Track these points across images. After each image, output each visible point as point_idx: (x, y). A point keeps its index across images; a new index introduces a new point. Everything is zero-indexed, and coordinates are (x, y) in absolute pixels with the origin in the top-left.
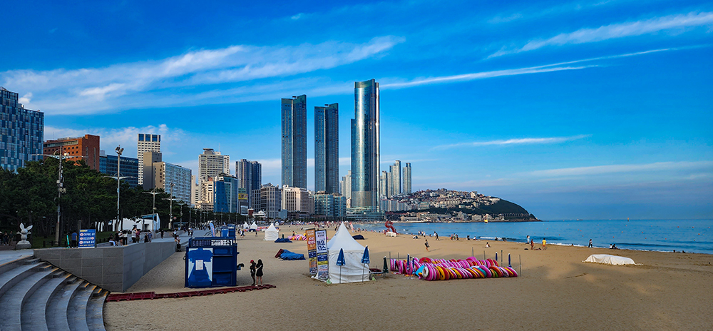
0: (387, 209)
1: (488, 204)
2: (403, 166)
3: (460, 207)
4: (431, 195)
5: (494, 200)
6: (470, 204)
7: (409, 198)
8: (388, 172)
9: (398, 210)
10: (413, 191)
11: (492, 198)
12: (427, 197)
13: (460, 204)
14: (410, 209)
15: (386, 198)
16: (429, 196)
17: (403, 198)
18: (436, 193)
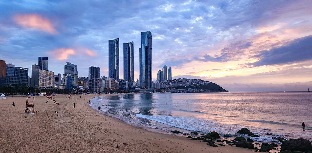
5: (207, 83)
10: (172, 79)
14: (168, 87)
16: (179, 81)
17: (167, 82)
18: (182, 80)
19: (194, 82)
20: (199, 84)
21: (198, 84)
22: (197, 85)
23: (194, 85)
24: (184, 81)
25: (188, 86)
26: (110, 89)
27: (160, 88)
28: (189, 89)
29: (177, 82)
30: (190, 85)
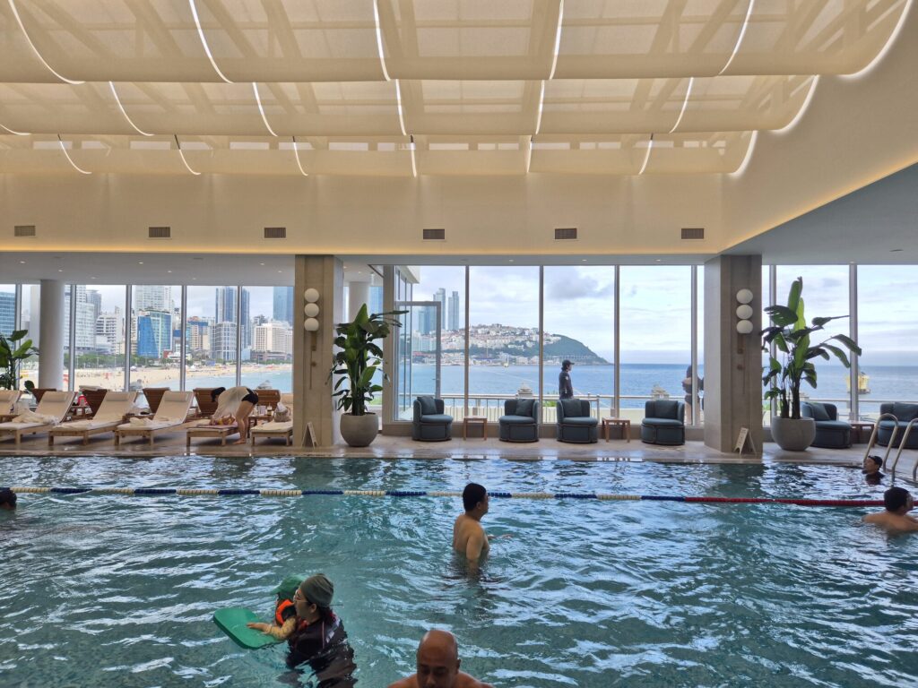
1: (545, 344)
2: (449, 295)
3: (509, 346)
4: (480, 331)
5: (556, 338)
6: (522, 343)
7: (452, 334)
11: (555, 335)
13: (511, 343)
16: (477, 333)
18: (487, 330)
19: (518, 335)
20: (530, 341)
21: (528, 344)
22: (525, 346)
23: (517, 343)
24: (493, 333)
25: (503, 346)
26: (269, 352)
27: (424, 352)
28: (504, 356)
30: (506, 346)
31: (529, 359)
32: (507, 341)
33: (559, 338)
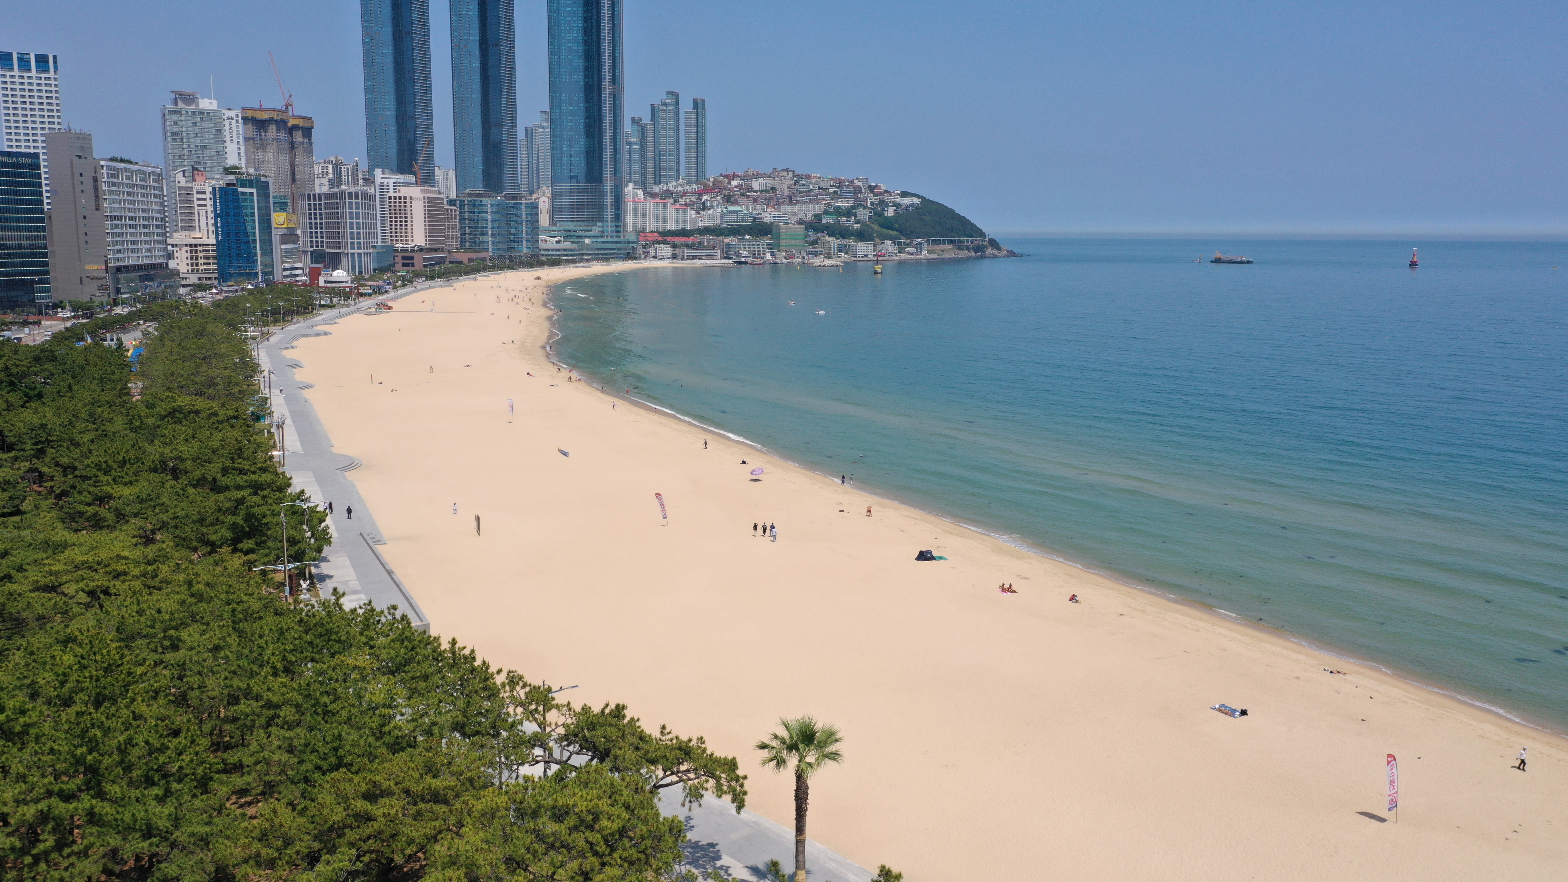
0: (644, 224)
1: (891, 212)
2: (686, 106)
3: (826, 219)
4: (756, 185)
5: (907, 201)
6: (849, 212)
7: (700, 194)
8: (647, 120)
9: (671, 226)
10: (711, 175)
11: (904, 194)
12: (745, 191)
13: (826, 212)
14: (701, 224)
15: (640, 193)
16: (751, 189)
17: (685, 194)
19: (836, 196)
20: (865, 207)
21: (860, 213)
22: (857, 219)
23: (838, 211)
24: (783, 190)
25: (814, 219)
26: (421, 249)
29: (742, 195)
30: (818, 217)
31: (875, 246)
32: (819, 208)
33: (916, 200)
